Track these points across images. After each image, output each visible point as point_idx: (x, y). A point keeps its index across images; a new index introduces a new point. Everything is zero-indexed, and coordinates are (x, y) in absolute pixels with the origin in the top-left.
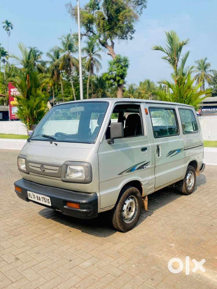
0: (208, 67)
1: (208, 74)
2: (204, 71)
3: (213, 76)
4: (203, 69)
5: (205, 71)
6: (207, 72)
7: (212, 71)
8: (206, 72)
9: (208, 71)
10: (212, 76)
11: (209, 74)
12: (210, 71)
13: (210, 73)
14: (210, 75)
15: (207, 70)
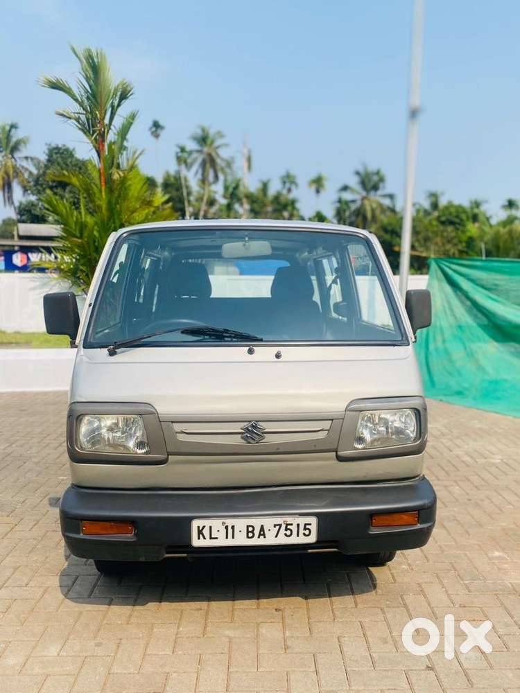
0: (22, 147)
1: (20, 165)
2: (10, 156)
3: (35, 172)
4: (8, 151)
5: (13, 157)
6: (18, 159)
7: (29, 160)
8: (15, 159)
9: (20, 158)
10: (31, 173)
11: (23, 167)
12: (26, 158)
13: (25, 164)
14: (27, 169)
15: (17, 155)
